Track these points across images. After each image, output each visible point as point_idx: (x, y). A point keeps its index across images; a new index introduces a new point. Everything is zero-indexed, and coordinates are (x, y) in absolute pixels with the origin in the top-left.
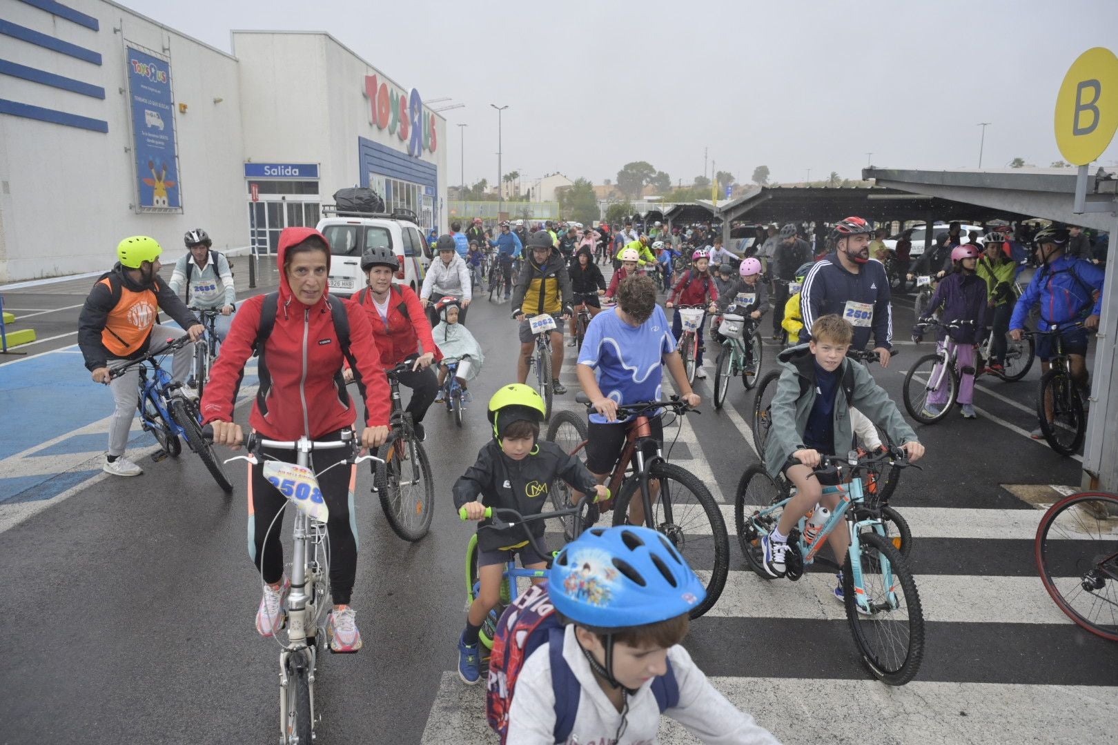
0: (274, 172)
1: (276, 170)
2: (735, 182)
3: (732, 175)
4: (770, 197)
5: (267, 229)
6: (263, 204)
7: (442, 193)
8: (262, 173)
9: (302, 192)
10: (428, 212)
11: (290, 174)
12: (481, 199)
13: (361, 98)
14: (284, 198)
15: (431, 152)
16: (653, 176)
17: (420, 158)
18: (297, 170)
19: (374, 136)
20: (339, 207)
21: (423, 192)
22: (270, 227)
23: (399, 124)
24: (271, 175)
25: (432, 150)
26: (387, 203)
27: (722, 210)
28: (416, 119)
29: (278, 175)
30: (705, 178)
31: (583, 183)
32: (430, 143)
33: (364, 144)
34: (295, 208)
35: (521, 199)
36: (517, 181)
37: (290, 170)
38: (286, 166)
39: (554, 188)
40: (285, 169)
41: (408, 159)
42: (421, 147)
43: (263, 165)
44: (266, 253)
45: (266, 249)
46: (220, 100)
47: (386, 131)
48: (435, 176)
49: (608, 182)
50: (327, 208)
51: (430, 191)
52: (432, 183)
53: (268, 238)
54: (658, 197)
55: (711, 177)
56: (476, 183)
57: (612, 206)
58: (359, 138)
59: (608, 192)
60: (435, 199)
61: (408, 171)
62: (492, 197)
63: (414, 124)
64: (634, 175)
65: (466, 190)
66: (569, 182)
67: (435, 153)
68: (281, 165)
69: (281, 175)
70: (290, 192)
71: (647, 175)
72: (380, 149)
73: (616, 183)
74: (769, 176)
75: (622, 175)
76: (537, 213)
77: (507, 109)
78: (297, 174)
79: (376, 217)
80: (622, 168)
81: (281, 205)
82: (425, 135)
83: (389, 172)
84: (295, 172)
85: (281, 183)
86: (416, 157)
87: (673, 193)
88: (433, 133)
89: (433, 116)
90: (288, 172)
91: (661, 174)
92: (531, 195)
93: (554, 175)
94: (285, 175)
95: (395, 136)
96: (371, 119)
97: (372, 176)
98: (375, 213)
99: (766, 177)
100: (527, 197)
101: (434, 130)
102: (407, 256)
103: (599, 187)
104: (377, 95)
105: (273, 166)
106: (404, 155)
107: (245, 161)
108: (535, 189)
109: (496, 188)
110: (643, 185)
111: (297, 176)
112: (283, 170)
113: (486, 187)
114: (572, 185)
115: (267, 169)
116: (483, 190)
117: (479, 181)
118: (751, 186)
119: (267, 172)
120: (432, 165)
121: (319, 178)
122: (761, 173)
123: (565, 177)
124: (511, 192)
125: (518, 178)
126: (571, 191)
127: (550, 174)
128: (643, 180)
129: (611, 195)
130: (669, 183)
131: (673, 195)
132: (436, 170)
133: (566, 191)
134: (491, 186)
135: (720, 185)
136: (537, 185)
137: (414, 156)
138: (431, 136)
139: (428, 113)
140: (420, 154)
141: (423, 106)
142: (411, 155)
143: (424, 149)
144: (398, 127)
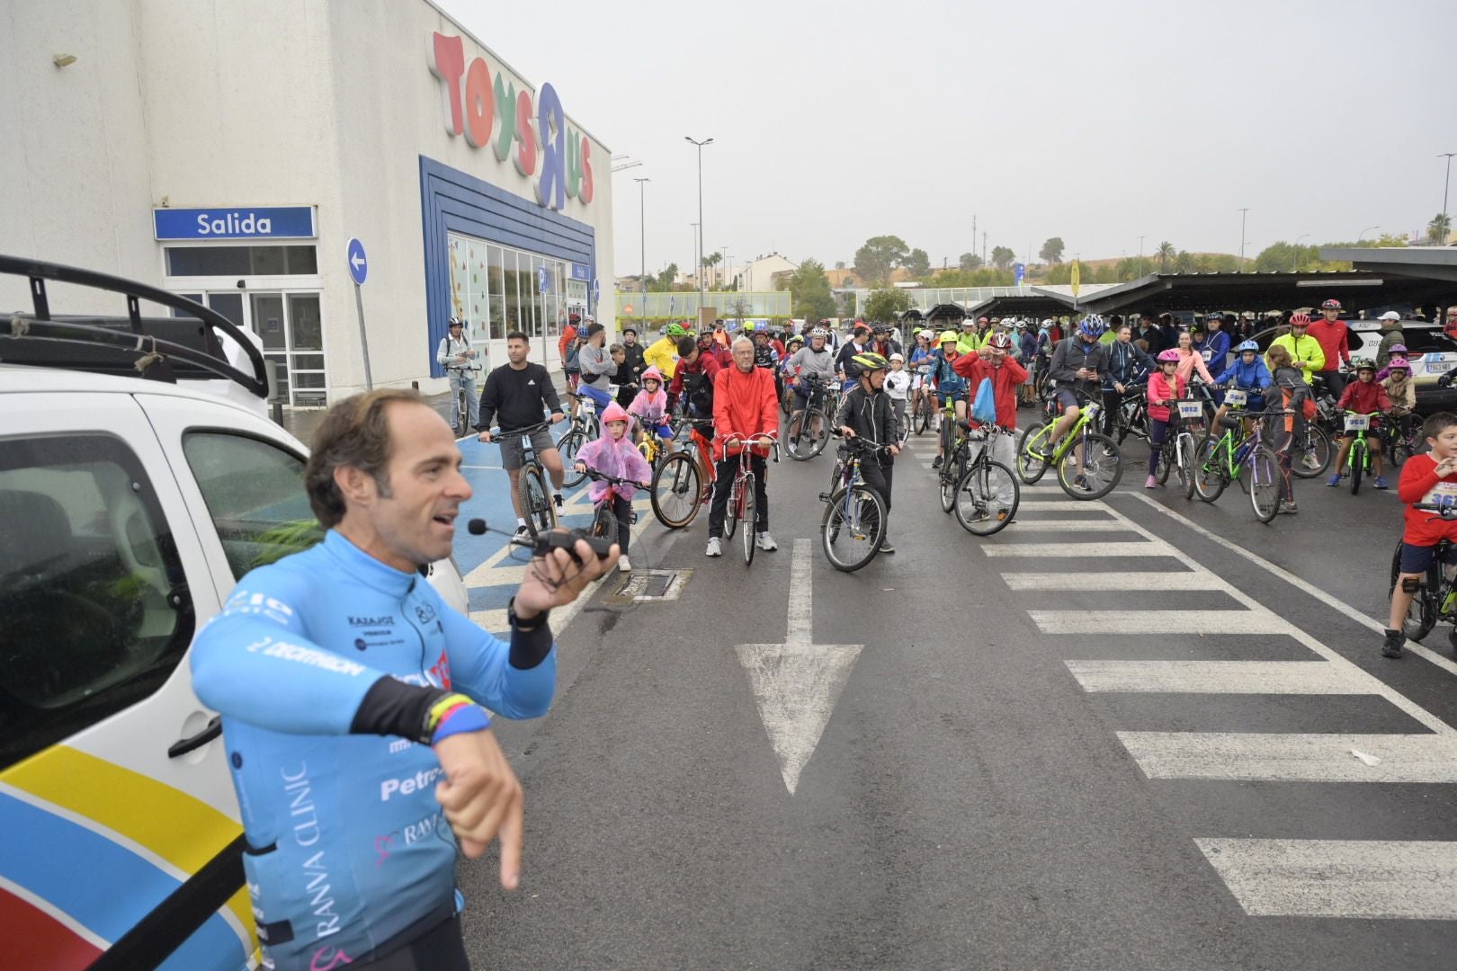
0: (218, 227)
1: (222, 223)
2: (1017, 260)
3: (1013, 250)
6: (198, 298)
8: (192, 230)
11: (252, 230)
12: (669, 290)
13: (424, 79)
14: (241, 284)
15: (583, 203)
16: (905, 255)
17: (560, 212)
18: (267, 222)
19: (457, 158)
21: (569, 274)
23: (515, 145)
24: (211, 234)
25: (585, 200)
28: (552, 140)
29: (227, 234)
30: (975, 256)
31: (811, 266)
32: (580, 187)
33: (430, 172)
34: (267, 306)
35: (727, 289)
36: (719, 266)
37: (251, 221)
38: (244, 213)
39: (770, 274)
40: (241, 220)
41: (537, 211)
42: (563, 193)
43: (194, 213)
46: (69, 60)
47: (487, 152)
48: (591, 246)
49: (841, 265)
51: (581, 272)
52: (585, 261)
54: (913, 284)
55: (985, 255)
56: (664, 269)
58: (421, 158)
59: (842, 278)
60: (592, 286)
61: (537, 234)
62: (685, 288)
63: (548, 149)
64: (878, 253)
65: (650, 280)
66: (792, 264)
67: (590, 206)
68: (232, 211)
69: (234, 234)
70: (258, 271)
71: (897, 255)
72: (474, 187)
73: (853, 266)
74: (1063, 252)
75: (863, 254)
76: (759, 309)
77: (711, 145)
78: (268, 230)
80: (863, 244)
81: (238, 297)
82: (571, 172)
83: (496, 234)
84: (264, 226)
86: (554, 210)
88: (586, 172)
89: (585, 141)
90: (248, 226)
91: (917, 252)
92: (738, 284)
93: (769, 256)
94: (242, 234)
95: (509, 164)
96: (450, 124)
97: (452, 238)
99: (1059, 253)
100: (734, 287)
101: (587, 165)
103: (831, 272)
104: (464, 78)
105: (216, 214)
106: (528, 203)
107: (155, 205)
108: (744, 275)
109: (691, 276)
110: (892, 268)
111: (266, 234)
112: (237, 222)
113: (677, 275)
114: (795, 268)
115: (203, 220)
116: (673, 279)
117: (667, 267)
118: (1038, 267)
119: (204, 228)
120: (586, 226)
121: (316, 239)
122: (1053, 248)
123: (785, 258)
124: (711, 281)
125: (722, 261)
126: (795, 278)
127: (765, 256)
128: (891, 260)
129: (851, 282)
130: (927, 264)
131: (937, 280)
132: (592, 237)
133: (788, 277)
134: (683, 274)
135: (998, 265)
136: (746, 271)
137: (549, 208)
138: (582, 176)
139: (577, 134)
140: (560, 205)
141: (565, 119)
142: (541, 206)
143: (569, 197)
144: (515, 150)
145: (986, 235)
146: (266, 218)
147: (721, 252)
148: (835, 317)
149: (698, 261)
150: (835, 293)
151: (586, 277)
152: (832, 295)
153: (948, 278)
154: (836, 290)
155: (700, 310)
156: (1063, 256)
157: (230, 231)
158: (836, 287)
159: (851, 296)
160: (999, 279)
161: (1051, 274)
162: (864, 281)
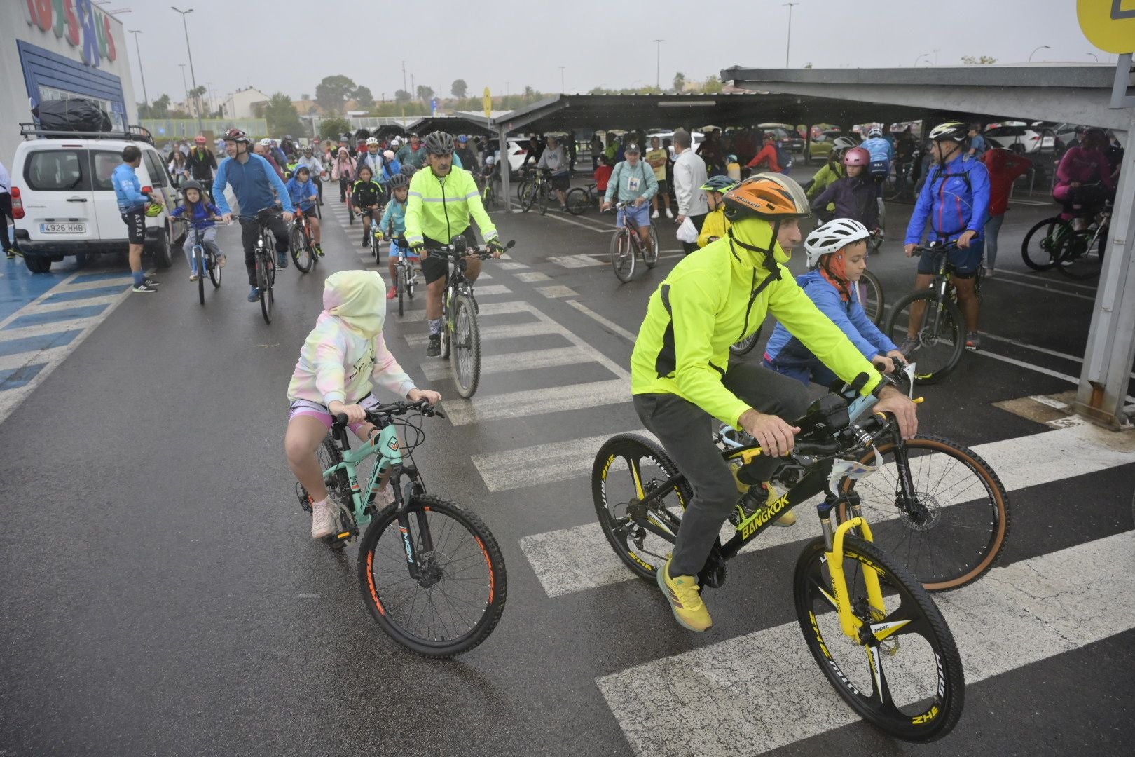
2: (435, 96)
3: (432, 88)
4: (568, 105)
7: (131, 110)
12: (165, 117)
15: (110, 61)
16: (353, 90)
17: (99, 68)
19: (35, 39)
20: (42, 125)
21: (110, 109)
23: (66, 26)
25: (111, 59)
27: (497, 122)
28: (86, 20)
30: (406, 92)
31: (280, 98)
32: (108, 50)
33: (24, 49)
35: (214, 116)
36: (205, 96)
39: (249, 104)
41: (84, 68)
42: (99, 56)
47: (51, 33)
48: (120, 89)
49: (306, 97)
50: (26, 128)
51: (117, 108)
52: (118, 100)
54: (361, 113)
55: (413, 91)
56: (156, 99)
57: (325, 122)
58: (17, 41)
59: (308, 107)
60: (124, 117)
61: (86, 83)
62: (178, 115)
63: (84, 26)
64: (333, 89)
65: (145, 108)
66: (266, 97)
67: (115, 62)
71: (347, 90)
72: (47, 56)
73: (315, 98)
74: (467, 90)
75: (320, 89)
77: (191, 13)
79: (102, 138)
80: (320, 82)
82: (101, 41)
83: (63, 85)
86: (94, 67)
87: (377, 106)
88: (109, 39)
91: (361, 88)
92: (223, 112)
93: (246, 90)
95: (63, 40)
96: (29, 19)
97: (42, 89)
98: (100, 133)
99: (464, 91)
100: (220, 114)
101: (110, 35)
102: (154, 186)
103: (298, 102)
106: (78, 63)
108: (227, 105)
109: (181, 105)
110: (345, 100)
113: (169, 104)
114: (268, 99)
116: (166, 107)
117: (160, 97)
118: (451, 101)
120: (114, 76)
122: (459, 87)
123: (259, 91)
125: (206, 93)
126: (269, 107)
127: (243, 89)
128: (343, 94)
129: (312, 111)
130: (371, 98)
131: (378, 110)
132: (120, 83)
133: (264, 107)
134: (175, 103)
135: (422, 99)
136: (229, 101)
137: (91, 65)
138: (107, 42)
139: (100, 14)
140: (97, 64)
141: (92, 6)
142: (86, 64)
143: (102, 58)
144: (66, 29)
145: (412, 76)
147: (206, 86)
148: (304, 137)
150: (304, 119)
151: (120, 111)
152: (301, 121)
153: (386, 109)
154: (303, 117)
156: (467, 93)
158: (304, 114)
159: (310, 122)
160: (422, 110)
161: (462, 105)
162: (320, 110)
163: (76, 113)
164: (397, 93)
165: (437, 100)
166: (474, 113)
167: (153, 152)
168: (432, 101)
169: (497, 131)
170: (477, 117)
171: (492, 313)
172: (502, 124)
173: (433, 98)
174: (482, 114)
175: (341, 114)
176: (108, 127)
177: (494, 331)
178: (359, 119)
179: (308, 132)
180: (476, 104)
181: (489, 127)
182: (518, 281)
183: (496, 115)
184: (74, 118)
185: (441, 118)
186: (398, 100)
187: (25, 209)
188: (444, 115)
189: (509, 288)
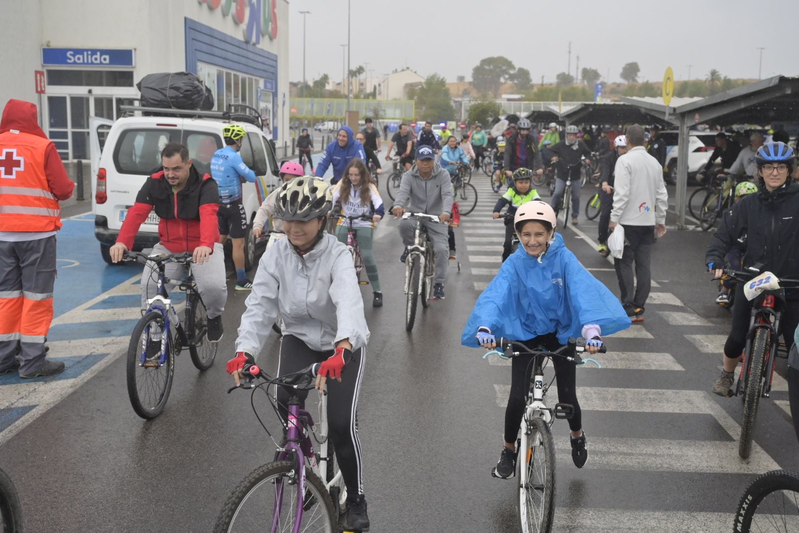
0: (79, 59)
1: (81, 57)
2: (601, 80)
3: (598, 72)
4: (789, 92)
5: (69, 130)
6: (64, 99)
7: (283, 88)
8: (64, 60)
9: (115, 84)
10: (266, 110)
11: (98, 61)
12: (322, 96)
14: (90, 91)
15: (271, 39)
16: (512, 72)
17: (259, 46)
18: (107, 57)
19: (203, 17)
20: (144, 101)
21: (261, 86)
22: (73, 126)
23: (234, 5)
24: (75, 63)
25: (272, 37)
26: (218, 100)
27: (678, 111)
29: (84, 63)
30: (569, 75)
31: (436, 79)
32: (270, 29)
33: (190, 26)
34: (104, 103)
35: (367, 96)
36: (362, 77)
37: (98, 56)
38: (94, 52)
39: (403, 84)
40: (92, 55)
41: (244, 46)
42: (260, 34)
43: (65, 51)
44: (67, 159)
45: (67, 154)
47: (218, 11)
48: (275, 67)
51: (269, 85)
52: (272, 77)
53: (69, 140)
54: (517, 96)
55: (576, 74)
56: (318, 78)
57: (474, 105)
58: (186, 19)
59: (462, 89)
60: (275, 95)
61: (243, 60)
62: (334, 94)
63: (252, 6)
64: (490, 71)
65: (306, 86)
66: (420, 78)
67: (275, 41)
68: (87, 50)
69: (88, 63)
70: (100, 84)
71: (505, 72)
72: (211, 33)
73: (471, 80)
74: (639, 74)
75: (478, 71)
76: (390, 112)
78: (107, 61)
79: (200, 117)
80: (478, 63)
81: (88, 100)
82: (265, 19)
83: (221, 62)
84: (105, 59)
85: (89, 73)
86: (254, 44)
87: (535, 90)
88: (273, 18)
90: (96, 59)
91: (521, 70)
92: (377, 92)
93: (403, 70)
94: (93, 63)
95: (229, 18)
97: (200, 65)
98: (198, 111)
99: (636, 75)
100: (374, 95)
101: (274, 14)
103: (452, 84)
105: (77, 51)
106: (240, 41)
107: (42, 45)
108: (382, 85)
109: (339, 84)
110: (501, 83)
111: (106, 64)
112: (90, 57)
113: (328, 83)
114: (423, 81)
115: (71, 55)
116: (324, 86)
117: (320, 77)
118: (619, 85)
119: (70, 59)
120: (272, 54)
121: (134, 67)
122: (631, 70)
123: (415, 72)
124: (355, 88)
125: (364, 73)
126: (422, 89)
127: (399, 70)
128: (500, 76)
129: (466, 93)
130: (529, 80)
131: (535, 94)
132: (276, 61)
133: (417, 88)
134: (333, 82)
135: (586, 83)
136: (384, 81)
137: (251, 43)
138: (271, 21)
140: (258, 42)
142: (247, 42)
143: (263, 36)
144: (233, 8)
145: (578, 58)
146: (106, 54)
147: (364, 66)
149: (346, 72)
150: (455, 102)
151: (272, 89)
152: (452, 103)
153: (545, 93)
154: (455, 99)
155: (347, 114)
156: (639, 77)
157: (86, 61)
158: (456, 97)
159: (460, 104)
160: (584, 94)
161: (632, 90)
162: (474, 93)
163: (177, 89)
164: (558, 76)
165: (603, 84)
166: (648, 100)
167: (257, 135)
168: (597, 85)
169: (677, 123)
170: (651, 104)
171: (648, 410)
172: (684, 114)
173: (598, 82)
174: (658, 101)
175: (496, 97)
176: (209, 105)
177: (650, 450)
178: (512, 102)
179: (457, 116)
180: (650, 89)
181: (667, 118)
182: (692, 347)
183: (677, 103)
184: (173, 93)
185: (604, 105)
186: (558, 85)
187: (109, 194)
188: (608, 102)
189: (679, 361)
